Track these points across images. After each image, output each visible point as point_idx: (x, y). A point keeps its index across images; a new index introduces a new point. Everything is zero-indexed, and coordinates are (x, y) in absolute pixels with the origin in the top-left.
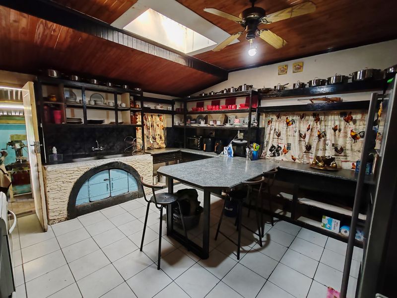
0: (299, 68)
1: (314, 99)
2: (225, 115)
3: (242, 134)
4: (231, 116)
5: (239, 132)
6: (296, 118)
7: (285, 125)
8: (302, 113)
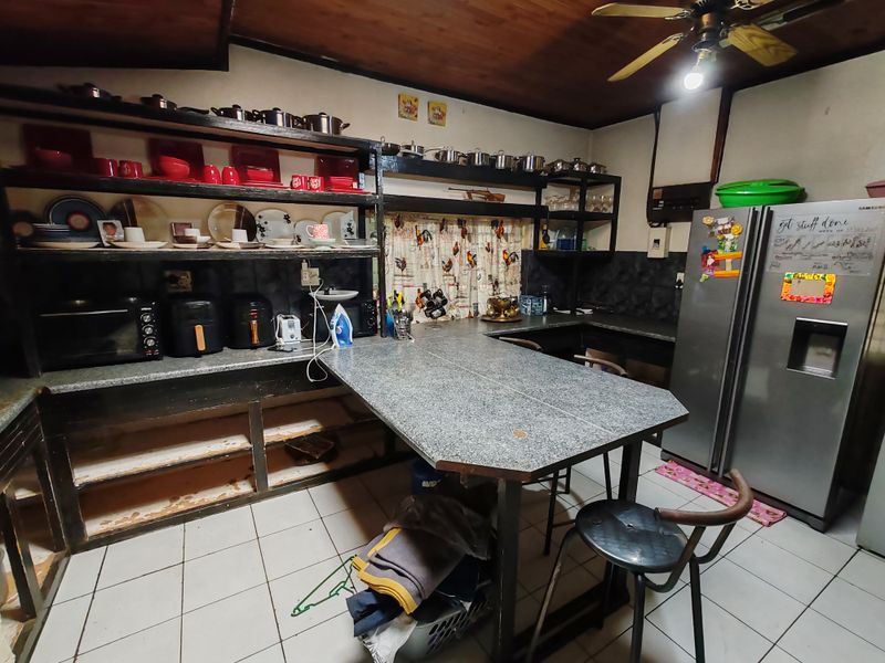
0: (438, 117)
1: (473, 191)
2: (240, 208)
3: (316, 271)
4: (268, 214)
5: (304, 265)
6: (432, 227)
7: (413, 242)
8: (440, 216)
